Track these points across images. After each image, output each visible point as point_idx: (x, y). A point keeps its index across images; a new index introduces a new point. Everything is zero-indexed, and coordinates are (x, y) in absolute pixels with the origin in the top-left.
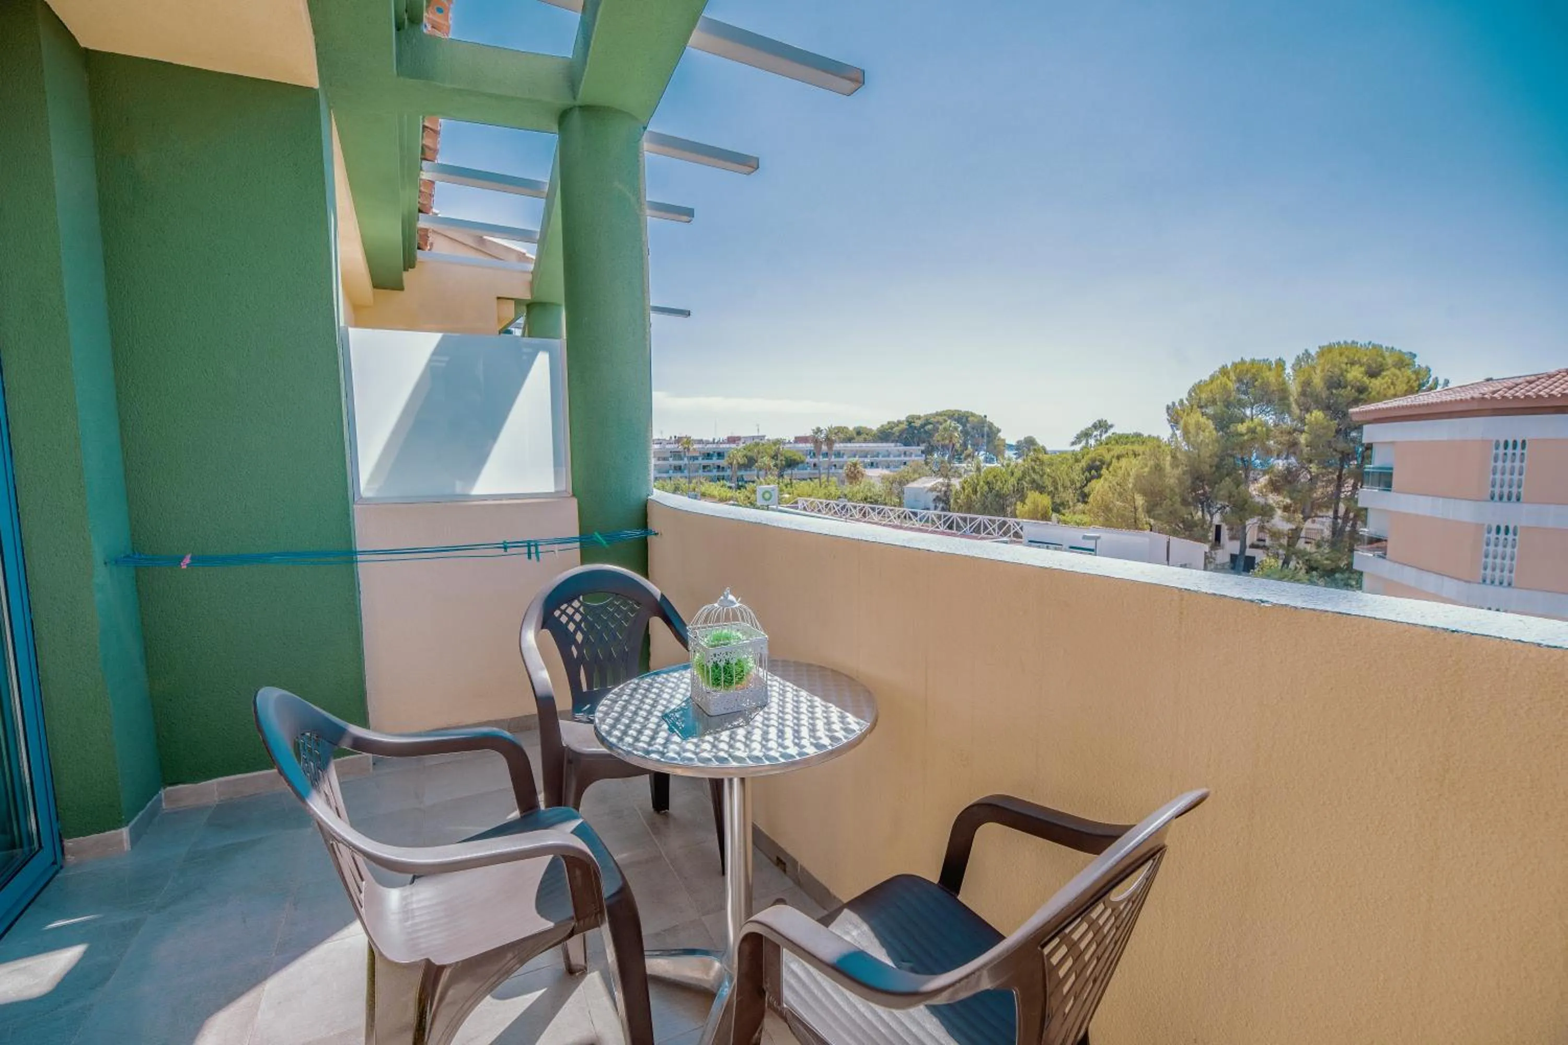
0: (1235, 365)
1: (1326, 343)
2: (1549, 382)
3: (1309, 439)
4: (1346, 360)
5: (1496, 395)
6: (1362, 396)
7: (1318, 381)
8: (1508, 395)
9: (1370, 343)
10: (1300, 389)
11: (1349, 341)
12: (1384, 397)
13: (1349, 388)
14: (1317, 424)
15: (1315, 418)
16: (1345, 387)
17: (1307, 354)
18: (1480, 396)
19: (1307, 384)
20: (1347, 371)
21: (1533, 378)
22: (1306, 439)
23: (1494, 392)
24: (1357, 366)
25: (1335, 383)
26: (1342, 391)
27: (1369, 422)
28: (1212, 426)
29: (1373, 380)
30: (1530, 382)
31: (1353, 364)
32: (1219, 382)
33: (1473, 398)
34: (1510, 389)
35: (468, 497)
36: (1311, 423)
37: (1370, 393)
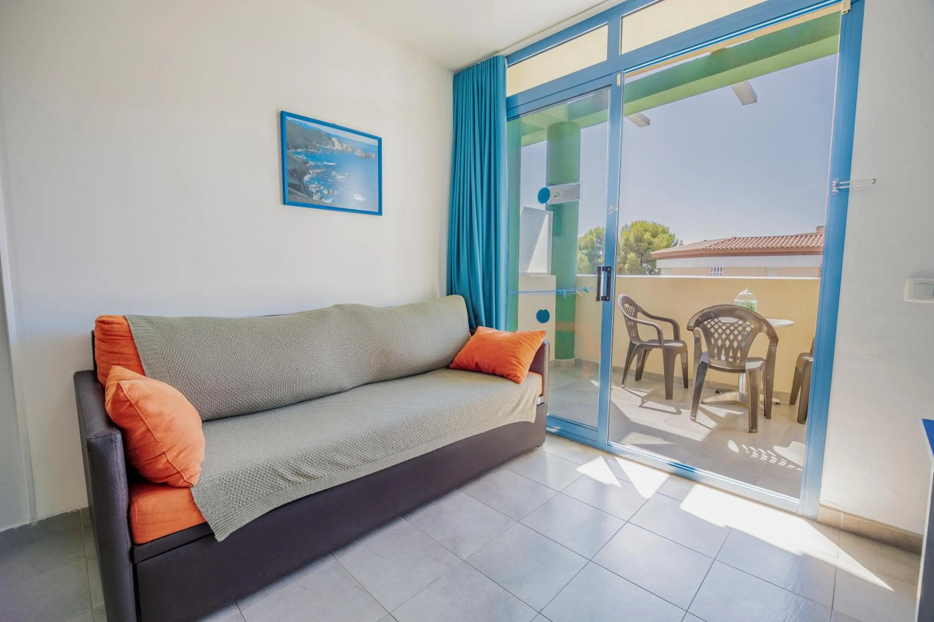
0: (595, 230)
1: (634, 221)
2: (729, 243)
3: (629, 266)
4: (643, 229)
5: (711, 248)
6: (650, 246)
7: (632, 239)
8: (716, 247)
9: (652, 221)
10: (624, 242)
11: (644, 220)
12: (659, 248)
13: (645, 242)
14: (632, 259)
15: (632, 256)
16: (643, 242)
17: (627, 226)
18: (705, 248)
19: (627, 240)
20: (643, 234)
21: (723, 241)
22: (628, 266)
23: (710, 246)
24: (648, 232)
25: (639, 240)
26: (642, 244)
27: (659, 259)
28: (587, 260)
29: (655, 239)
30: (723, 242)
31: (646, 231)
32: (589, 238)
33: (703, 249)
34: (716, 245)
35: (526, 273)
36: (629, 259)
37: (654, 245)
